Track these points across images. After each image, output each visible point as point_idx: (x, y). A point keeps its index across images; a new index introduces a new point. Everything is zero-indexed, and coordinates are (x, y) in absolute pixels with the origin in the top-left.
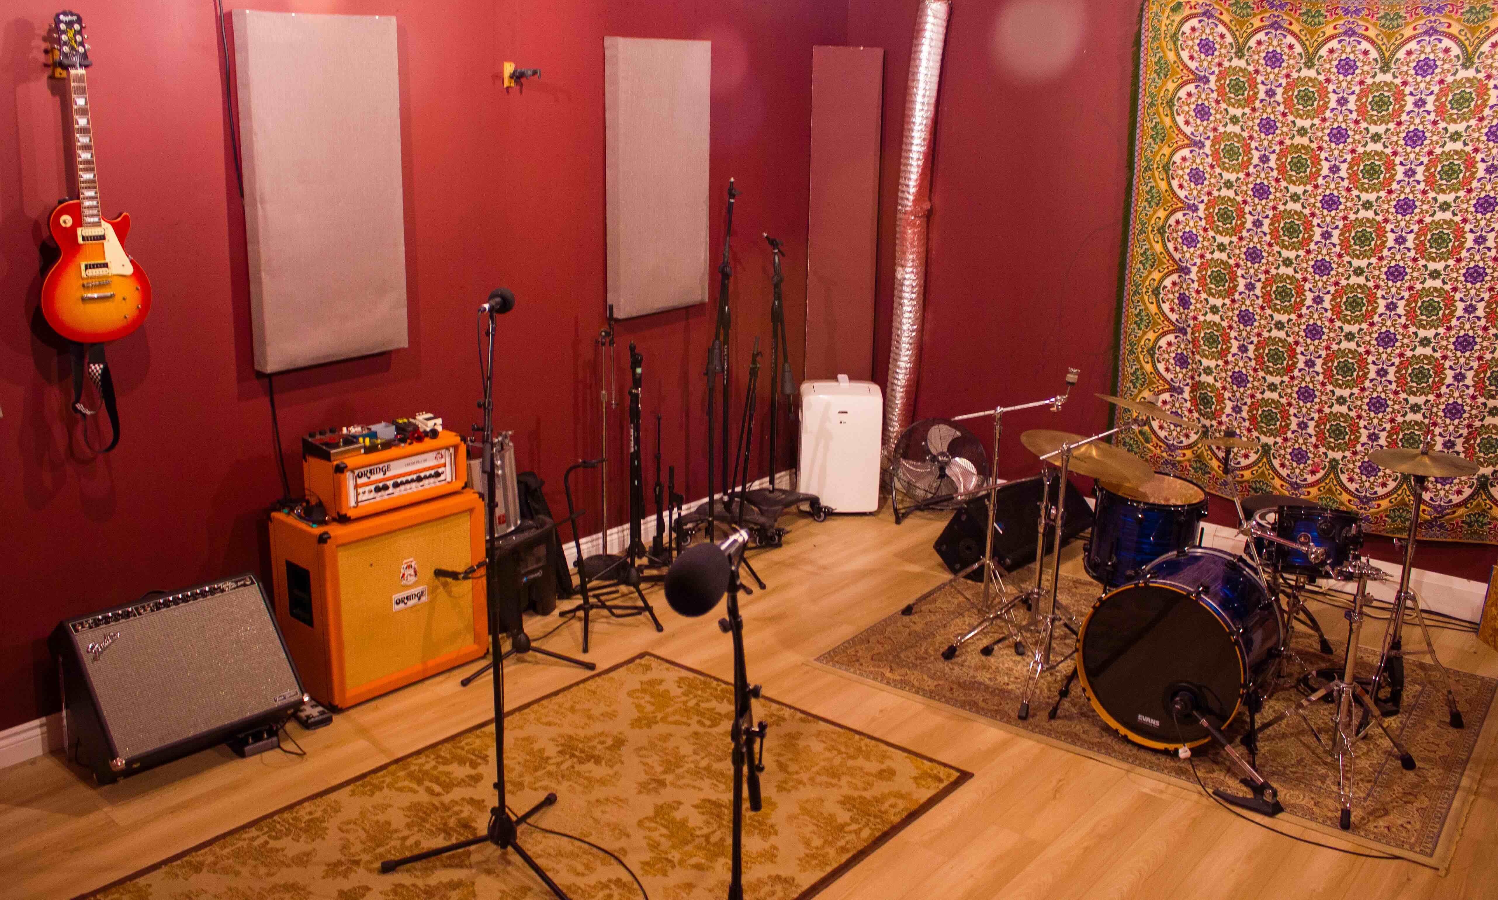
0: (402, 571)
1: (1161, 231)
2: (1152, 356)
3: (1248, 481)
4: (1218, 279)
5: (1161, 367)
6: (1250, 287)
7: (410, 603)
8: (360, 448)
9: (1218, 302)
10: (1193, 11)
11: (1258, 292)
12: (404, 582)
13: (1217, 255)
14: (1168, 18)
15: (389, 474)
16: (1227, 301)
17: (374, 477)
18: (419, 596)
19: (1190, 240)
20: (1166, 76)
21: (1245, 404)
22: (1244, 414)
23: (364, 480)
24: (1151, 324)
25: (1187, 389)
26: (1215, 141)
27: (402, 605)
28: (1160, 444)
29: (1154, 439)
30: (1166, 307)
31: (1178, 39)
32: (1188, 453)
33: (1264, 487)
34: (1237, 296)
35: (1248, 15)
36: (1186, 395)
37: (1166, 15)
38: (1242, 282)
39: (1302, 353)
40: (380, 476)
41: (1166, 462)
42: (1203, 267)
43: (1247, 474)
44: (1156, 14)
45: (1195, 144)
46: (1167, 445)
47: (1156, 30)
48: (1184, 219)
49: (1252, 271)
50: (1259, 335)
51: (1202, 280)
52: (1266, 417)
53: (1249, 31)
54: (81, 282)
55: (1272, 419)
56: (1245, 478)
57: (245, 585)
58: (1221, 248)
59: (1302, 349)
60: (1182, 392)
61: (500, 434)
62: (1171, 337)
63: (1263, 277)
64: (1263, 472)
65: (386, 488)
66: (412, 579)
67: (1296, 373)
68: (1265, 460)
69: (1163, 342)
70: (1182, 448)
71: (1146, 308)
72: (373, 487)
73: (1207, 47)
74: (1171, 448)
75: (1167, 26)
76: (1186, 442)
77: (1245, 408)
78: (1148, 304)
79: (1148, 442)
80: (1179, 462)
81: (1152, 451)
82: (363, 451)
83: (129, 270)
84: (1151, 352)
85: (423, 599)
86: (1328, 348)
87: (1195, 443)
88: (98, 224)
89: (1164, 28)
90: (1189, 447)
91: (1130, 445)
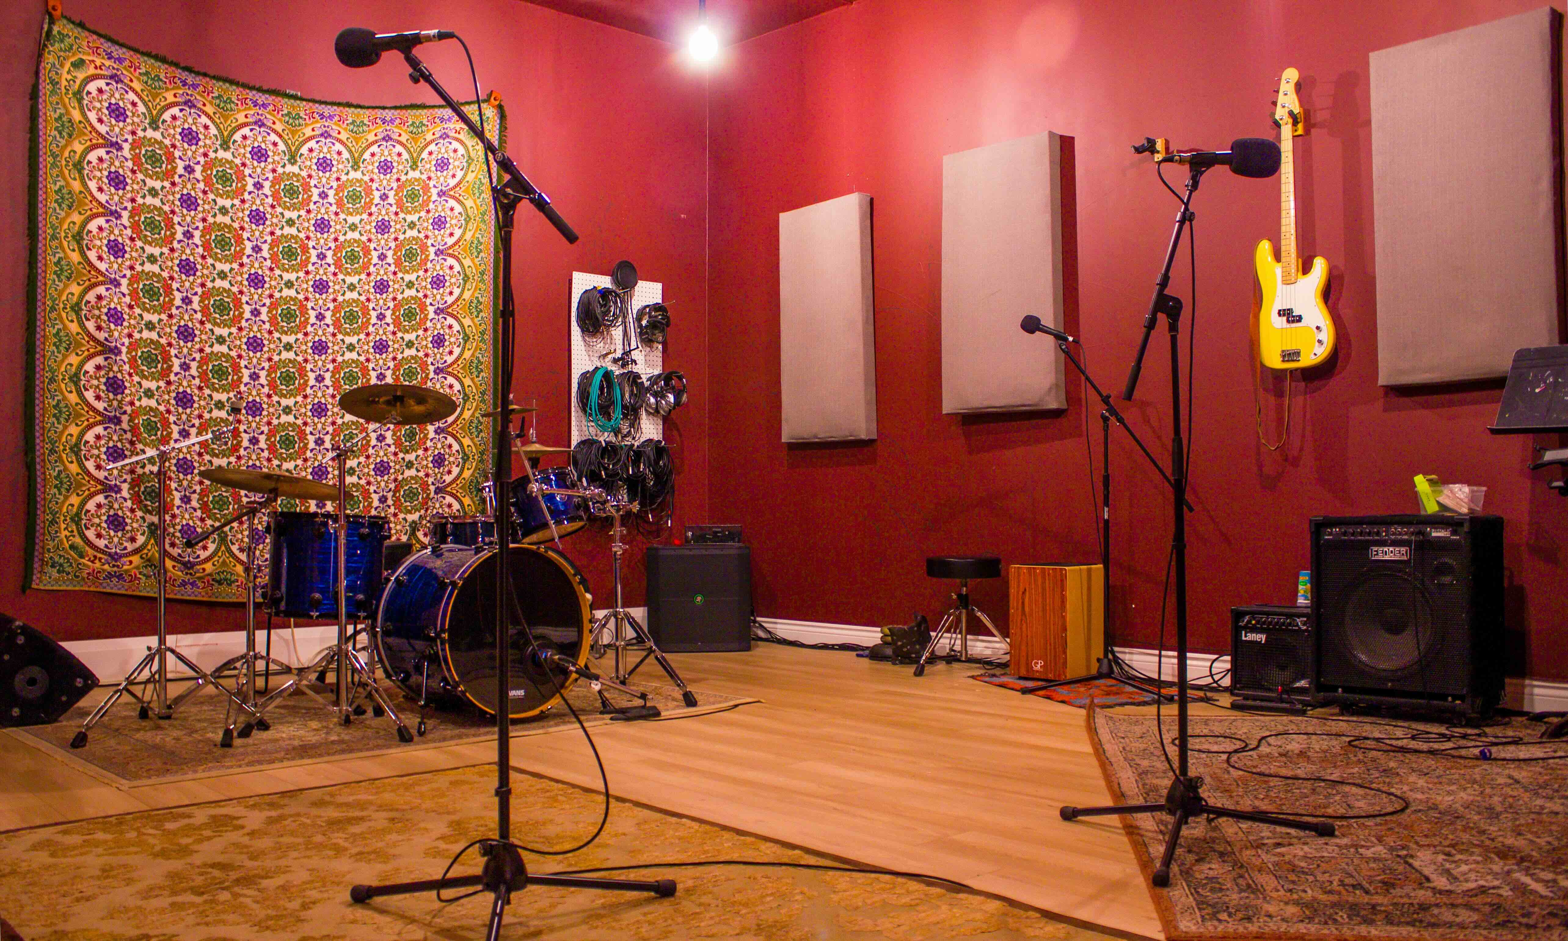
1: (76, 308)
2: (77, 454)
3: (210, 575)
4: (150, 360)
5: (90, 465)
6: (185, 367)
9: (153, 385)
10: (99, 72)
11: (194, 372)
13: (146, 334)
14: (69, 72)
16: (162, 384)
19: (115, 317)
20: (70, 136)
21: (195, 492)
22: (194, 503)
24: (73, 416)
25: (125, 487)
26: (134, 212)
28: (99, 555)
29: (91, 552)
30: (90, 395)
31: (83, 98)
32: (136, 559)
33: (229, 576)
34: (172, 377)
35: (160, 88)
36: (125, 493)
37: (66, 68)
38: (176, 363)
39: (245, 431)
41: (110, 576)
42: (133, 347)
43: (208, 567)
44: (54, 65)
45: (112, 213)
46: (110, 555)
47: (54, 83)
48: (107, 294)
49: (185, 350)
50: (200, 417)
51: (133, 362)
52: (217, 502)
53: (162, 104)
55: (225, 503)
56: (208, 571)
58: (150, 326)
59: (245, 427)
60: (119, 490)
62: (99, 430)
63: (198, 356)
64: (224, 561)
67: (242, 452)
68: (223, 548)
69: (90, 436)
70: (127, 555)
71: (65, 398)
73: (117, 113)
74: (116, 557)
75: (68, 82)
76: (130, 547)
77: (195, 497)
78: (67, 394)
79: (82, 557)
80: (127, 571)
81: (88, 567)
84: (76, 449)
86: (269, 423)
87: (144, 546)
89: (64, 83)
90: (136, 551)
91: (61, 565)
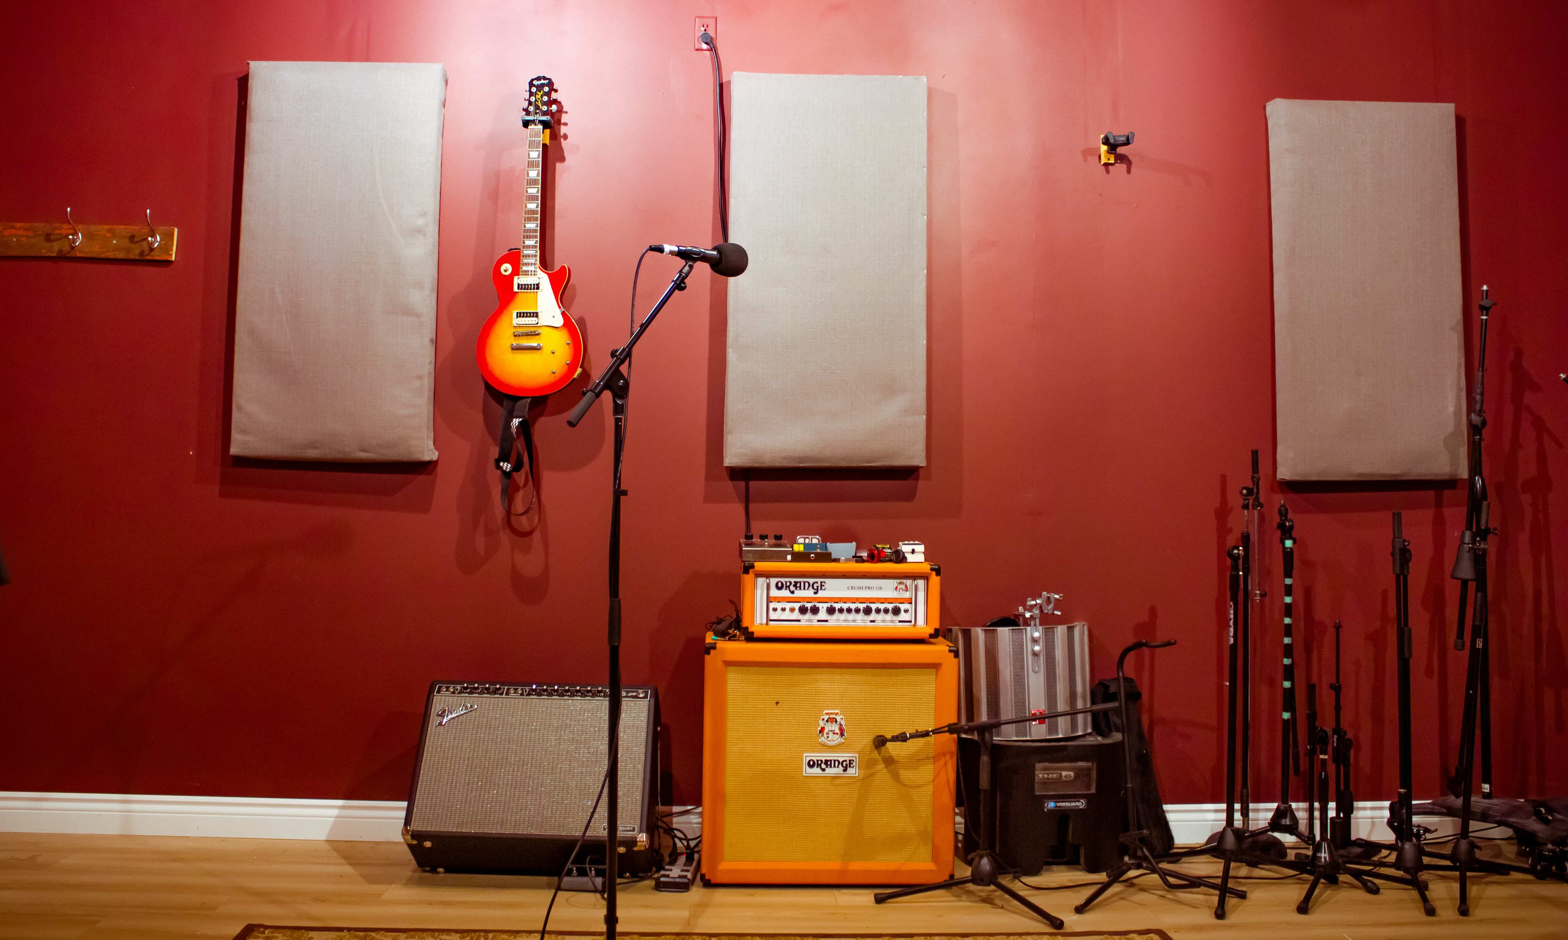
0: (822, 724)
7: (830, 771)
8: (787, 553)
12: (822, 739)
15: (821, 594)
17: (799, 593)
18: (847, 765)
23: (785, 593)
27: (816, 771)
40: (810, 593)
54: (513, 330)
57: (636, 697)
61: (1040, 596)
65: (815, 610)
66: (836, 739)
72: (797, 606)
82: (789, 557)
83: (559, 321)
85: (851, 771)
88: (535, 273)
